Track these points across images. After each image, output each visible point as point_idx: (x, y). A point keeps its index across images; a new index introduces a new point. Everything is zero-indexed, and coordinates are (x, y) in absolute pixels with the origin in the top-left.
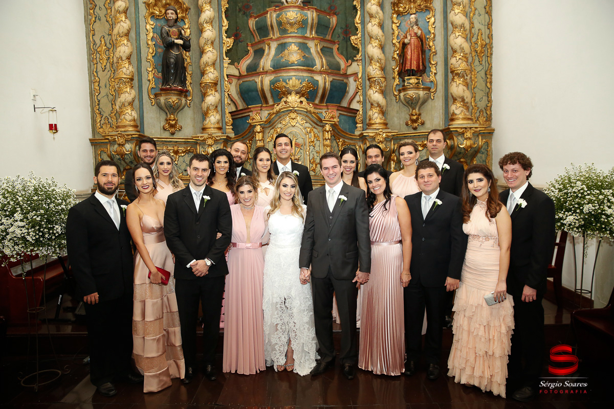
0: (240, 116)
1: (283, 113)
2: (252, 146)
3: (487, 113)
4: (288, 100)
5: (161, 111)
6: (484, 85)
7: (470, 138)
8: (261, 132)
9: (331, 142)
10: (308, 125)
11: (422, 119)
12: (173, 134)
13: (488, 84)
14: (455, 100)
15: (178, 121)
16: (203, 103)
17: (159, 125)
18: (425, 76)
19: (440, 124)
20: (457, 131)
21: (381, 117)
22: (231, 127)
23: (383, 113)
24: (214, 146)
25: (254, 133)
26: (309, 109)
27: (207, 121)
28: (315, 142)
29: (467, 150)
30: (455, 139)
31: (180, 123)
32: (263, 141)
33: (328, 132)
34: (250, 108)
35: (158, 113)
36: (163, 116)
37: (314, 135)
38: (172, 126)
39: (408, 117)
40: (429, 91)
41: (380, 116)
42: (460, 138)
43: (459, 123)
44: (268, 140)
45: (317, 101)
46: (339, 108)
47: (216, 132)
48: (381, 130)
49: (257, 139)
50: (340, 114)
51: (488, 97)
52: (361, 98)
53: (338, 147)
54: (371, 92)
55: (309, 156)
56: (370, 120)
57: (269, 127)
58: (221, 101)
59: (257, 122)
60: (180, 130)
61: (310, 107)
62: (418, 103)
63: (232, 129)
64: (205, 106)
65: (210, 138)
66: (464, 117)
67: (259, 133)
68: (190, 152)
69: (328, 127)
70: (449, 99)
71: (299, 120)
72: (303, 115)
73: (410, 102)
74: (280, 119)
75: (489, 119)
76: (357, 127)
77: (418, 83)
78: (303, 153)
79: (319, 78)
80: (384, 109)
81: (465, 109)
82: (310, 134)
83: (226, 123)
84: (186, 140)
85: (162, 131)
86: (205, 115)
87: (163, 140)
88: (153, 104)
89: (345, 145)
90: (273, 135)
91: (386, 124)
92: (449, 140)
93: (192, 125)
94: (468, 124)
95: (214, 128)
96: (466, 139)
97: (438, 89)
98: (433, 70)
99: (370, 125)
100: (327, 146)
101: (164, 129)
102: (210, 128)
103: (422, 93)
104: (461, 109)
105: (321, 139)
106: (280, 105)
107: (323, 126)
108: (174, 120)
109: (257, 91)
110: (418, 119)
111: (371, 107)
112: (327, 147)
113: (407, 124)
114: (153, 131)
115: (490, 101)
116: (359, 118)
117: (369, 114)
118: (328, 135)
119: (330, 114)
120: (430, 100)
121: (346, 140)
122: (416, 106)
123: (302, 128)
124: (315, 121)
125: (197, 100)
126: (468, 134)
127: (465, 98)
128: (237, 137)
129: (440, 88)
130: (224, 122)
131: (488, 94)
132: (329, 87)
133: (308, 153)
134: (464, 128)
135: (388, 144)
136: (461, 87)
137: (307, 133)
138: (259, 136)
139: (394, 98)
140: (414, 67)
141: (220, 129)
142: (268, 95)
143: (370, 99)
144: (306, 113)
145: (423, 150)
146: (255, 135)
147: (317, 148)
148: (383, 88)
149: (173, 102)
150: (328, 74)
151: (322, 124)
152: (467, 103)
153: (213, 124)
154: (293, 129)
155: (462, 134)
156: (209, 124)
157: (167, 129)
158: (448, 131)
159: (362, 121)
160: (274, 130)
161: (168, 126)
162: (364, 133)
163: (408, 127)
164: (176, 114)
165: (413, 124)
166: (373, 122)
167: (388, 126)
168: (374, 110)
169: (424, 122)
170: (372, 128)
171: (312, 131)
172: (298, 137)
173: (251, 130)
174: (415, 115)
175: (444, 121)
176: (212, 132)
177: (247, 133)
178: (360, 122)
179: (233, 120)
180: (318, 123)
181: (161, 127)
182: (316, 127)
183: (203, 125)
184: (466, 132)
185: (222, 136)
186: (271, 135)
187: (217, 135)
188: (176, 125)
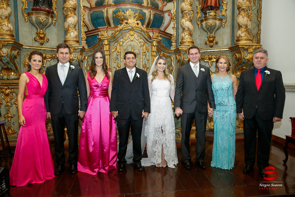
0: (91, 35)
1: (124, 31)
3: (257, 38)
4: (128, 22)
5: (33, 26)
6: (256, 18)
8: (108, 44)
9: (156, 54)
10: (141, 40)
11: (216, 40)
12: (42, 44)
13: (259, 19)
14: (240, 27)
15: (46, 35)
16: (65, 22)
17: (31, 37)
18: (219, 11)
19: (228, 44)
20: (243, 48)
22: (85, 42)
23: (191, 35)
24: (73, 53)
25: (103, 45)
26: (143, 29)
27: (68, 36)
28: (146, 53)
29: (249, 61)
30: (242, 53)
31: (48, 36)
33: (155, 46)
34: (99, 29)
35: (31, 28)
36: (35, 30)
37: (146, 48)
38: (41, 38)
39: (206, 39)
40: (222, 21)
41: (190, 37)
42: (245, 52)
43: (244, 42)
44: (113, 50)
46: (160, 32)
47: (74, 43)
49: (105, 50)
50: (160, 35)
51: (258, 27)
52: (175, 25)
54: (183, 20)
55: (143, 62)
56: (182, 39)
57: (114, 41)
58: (78, 22)
59: (105, 37)
60: (47, 42)
62: (214, 29)
63: (86, 43)
64: (66, 25)
66: (247, 38)
67: (106, 45)
68: (54, 58)
70: (235, 26)
71: (136, 37)
72: (139, 33)
74: (122, 36)
75: (259, 41)
76: (172, 45)
77: (216, 15)
78: (138, 60)
79: (146, 11)
80: (192, 33)
81: (248, 34)
82: (143, 47)
83: (82, 38)
84: (52, 49)
85: (34, 41)
86: (66, 31)
87: (34, 48)
88: (26, 21)
91: (193, 42)
92: (237, 53)
93: (56, 39)
94: (250, 43)
95: (73, 41)
96: (249, 53)
97: (227, 21)
98: (225, 7)
99: (182, 43)
100: (154, 56)
102: (70, 41)
103: (218, 22)
104: (245, 33)
105: (150, 51)
106: (122, 25)
107: (151, 42)
108: (43, 34)
109: (104, 18)
110: (213, 40)
111: (183, 31)
113: (206, 44)
114: (27, 41)
115: (259, 30)
116: (173, 39)
117: (182, 35)
118: (154, 49)
119: (156, 34)
120: (222, 28)
121: (165, 54)
122: (213, 31)
123: (138, 42)
124: (147, 38)
125: (60, 21)
126: (251, 50)
127: (248, 25)
128: (90, 49)
129: (229, 20)
130: (80, 37)
131: (258, 25)
133: (142, 60)
134: (248, 46)
136: (246, 18)
138: (106, 48)
139: (197, 26)
140: (213, 4)
141: (78, 42)
142: (111, 21)
143: (183, 25)
144: (140, 32)
146: (103, 47)
147: (147, 58)
148: (191, 18)
149: (42, 20)
150: (153, 9)
151: (151, 41)
152: (249, 29)
153: (73, 38)
154: (132, 43)
155: (247, 50)
156: (69, 37)
157: (37, 40)
158: (235, 48)
159: (176, 41)
160: (118, 43)
161: (38, 38)
162: (180, 48)
163: (207, 45)
164: (44, 29)
165: (210, 43)
166: (185, 41)
167: (194, 44)
168: (185, 33)
169: (218, 42)
170: (184, 45)
171: (144, 45)
172: (136, 48)
173: (101, 43)
174: (212, 37)
175: (231, 42)
176: (72, 43)
177: (97, 46)
178: (174, 41)
179: (87, 37)
180: (149, 40)
181: (33, 39)
182: (147, 42)
183: (65, 38)
184: (250, 48)
185: (79, 46)
186: (115, 47)
187: (76, 46)
188: (44, 38)
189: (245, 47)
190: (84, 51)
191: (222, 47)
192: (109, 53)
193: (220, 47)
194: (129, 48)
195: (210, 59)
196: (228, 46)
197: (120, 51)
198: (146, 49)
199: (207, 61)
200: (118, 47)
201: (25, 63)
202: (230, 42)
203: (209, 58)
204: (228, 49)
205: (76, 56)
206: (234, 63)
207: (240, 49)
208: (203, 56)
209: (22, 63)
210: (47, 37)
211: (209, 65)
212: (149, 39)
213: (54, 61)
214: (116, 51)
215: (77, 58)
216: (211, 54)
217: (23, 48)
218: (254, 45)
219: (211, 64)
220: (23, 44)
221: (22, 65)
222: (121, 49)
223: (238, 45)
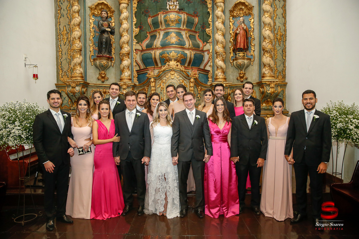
0: (142, 73)
1: (166, 72)
2: (149, 90)
3: (283, 74)
4: (170, 64)
5: (97, 69)
6: (281, 57)
7: (273, 88)
8: (154, 82)
9: (194, 89)
10: (181, 78)
11: (246, 76)
12: (103, 82)
13: (284, 57)
14: (265, 66)
16: (121, 65)
17: (96, 77)
18: (248, 52)
19: (256, 79)
20: (266, 83)
22: (137, 79)
23: (224, 72)
24: (127, 89)
25: (150, 82)
26: (182, 69)
27: (123, 75)
29: (272, 94)
30: (265, 88)
31: (107, 76)
32: (155, 87)
33: (192, 83)
34: (148, 68)
35: (95, 70)
36: (98, 72)
38: (103, 77)
39: (238, 75)
40: (250, 60)
41: (222, 74)
42: (268, 87)
43: (267, 79)
44: (158, 86)
45: (186, 65)
46: (200, 70)
47: (128, 81)
48: (222, 82)
49: (152, 86)
50: (199, 72)
51: (284, 65)
52: (212, 64)
53: (198, 91)
54: (217, 60)
56: (216, 76)
57: (159, 79)
58: (131, 64)
59: (152, 76)
60: (107, 80)
61: (183, 68)
62: (244, 67)
64: (122, 66)
65: (124, 84)
66: (270, 75)
69: (192, 80)
70: (261, 65)
71: (176, 76)
72: (178, 72)
73: (239, 67)
74: (165, 75)
75: (284, 77)
76: (209, 80)
77: (244, 56)
79: (187, 52)
80: (224, 70)
81: (271, 71)
83: (134, 76)
85: (97, 80)
86: (122, 71)
87: (97, 85)
88: (92, 65)
89: (202, 90)
90: (161, 84)
91: (225, 79)
92: (262, 88)
93: (114, 77)
94: (273, 79)
95: (127, 79)
96: (271, 88)
97: (255, 60)
98: (253, 49)
99: (216, 79)
101: (98, 79)
102: (124, 79)
103: (246, 62)
104: (268, 71)
105: (188, 87)
106: (165, 67)
107: (189, 79)
108: (104, 74)
109: (152, 59)
110: (243, 76)
111: (217, 69)
113: (237, 79)
114: (92, 80)
115: (285, 67)
116: (210, 75)
117: (216, 73)
118: (192, 85)
119: (193, 72)
120: (251, 66)
121: (202, 88)
122: (243, 69)
123: (177, 80)
124: (185, 76)
125: (117, 63)
126: (272, 85)
127: (271, 64)
128: (140, 85)
129: (257, 59)
130: (132, 75)
131: (284, 63)
132: (193, 57)
134: (270, 82)
136: (269, 59)
138: (153, 84)
139: (230, 64)
140: (242, 47)
141: (130, 80)
142: (158, 61)
143: (216, 64)
144: (180, 72)
146: (151, 84)
148: (224, 58)
149: (104, 64)
150: (193, 50)
151: (189, 78)
152: (272, 67)
153: (127, 77)
154: (172, 80)
155: (269, 85)
157: (100, 79)
158: (260, 83)
159: (212, 77)
160: (162, 81)
161: (100, 77)
163: (238, 81)
164: (105, 71)
168: (219, 71)
169: (247, 78)
170: (217, 81)
171: (183, 81)
173: (148, 80)
174: (242, 74)
176: (126, 81)
177: (146, 82)
179: (138, 75)
180: (187, 77)
182: (186, 79)
183: (121, 77)
185: (132, 84)
187: (129, 83)
188: (105, 77)
189: (267, 82)
190: (136, 87)
197: (163, 87)
200: (162, 84)
202: (258, 77)
204: (256, 84)
207: (263, 85)
214: (161, 87)
217: (90, 85)
220: (89, 83)
222: (164, 86)
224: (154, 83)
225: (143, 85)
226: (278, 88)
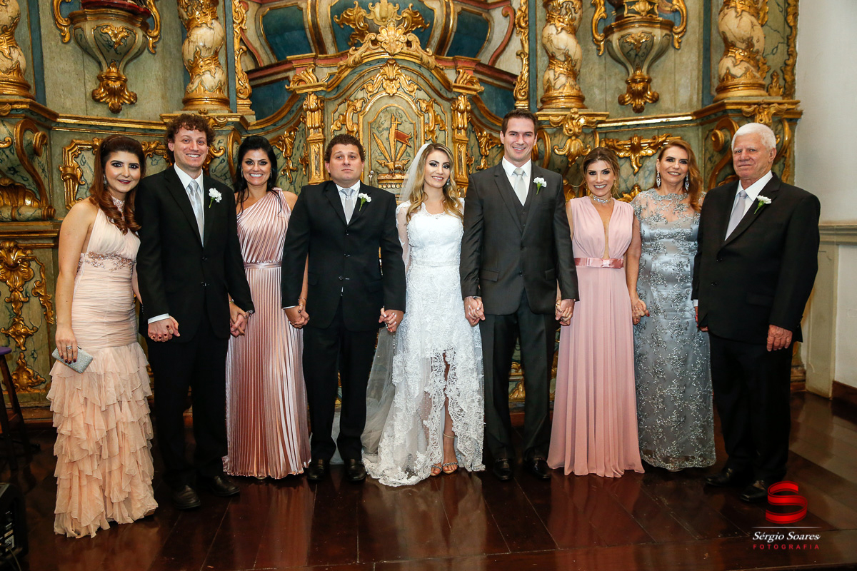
0: (268, 80)
1: (367, 68)
2: (297, 143)
3: (784, 79)
4: (380, 38)
5: (86, 57)
6: (782, 19)
8: (318, 109)
9: (468, 136)
10: (421, 95)
11: (653, 90)
12: (115, 111)
14: (729, 46)
15: (128, 83)
16: (186, 42)
17: (83, 89)
19: (691, 100)
20: (740, 111)
21: (573, 83)
22: (248, 102)
23: (574, 74)
25: (302, 112)
26: (425, 58)
27: (196, 84)
28: (437, 132)
31: (134, 87)
32: (323, 130)
33: (462, 113)
34: (290, 62)
35: (80, 62)
36: (93, 69)
37: (435, 117)
38: (113, 93)
39: (623, 86)
40: (671, 31)
41: (571, 81)
43: (738, 94)
44: (333, 127)
46: (479, 69)
47: (215, 107)
48: (576, 110)
49: (309, 125)
50: (479, 79)
51: (788, 46)
52: (526, 45)
53: (479, 147)
54: (551, 30)
56: (548, 90)
57: (336, 98)
58: (226, 41)
59: (309, 87)
61: (428, 56)
62: (648, 54)
63: (251, 107)
64: (189, 51)
66: (751, 81)
67: (312, 111)
68: (155, 153)
70: (714, 44)
71: (405, 85)
72: (413, 71)
73: (633, 53)
74: (362, 80)
75: (789, 91)
77: (651, 11)
79: (434, 5)
80: (577, 68)
81: (753, 66)
82: (426, 115)
83: (237, 92)
84: (147, 127)
85: (90, 103)
86: (189, 71)
87: (93, 123)
88: (67, 39)
89: (492, 143)
90: (345, 116)
91: (580, 99)
92: (720, 130)
93: (160, 95)
94: (761, 96)
95: (212, 99)
97: (688, 28)
99: (547, 100)
100: (461, 142)
101: (96, 100)
102: (201, 99)
103: (658, 34)
104: (746, 65)
105: (448, 128)
106: (362, 49)
107: (452, 101)
108: (118, 78)
109: (304, 29)
110: (645, 89)
111: (550, 63)
112: (461, 144)
113: (622, 102)
114: (68, 104)
115: (792, 54)
116: (520, 90)
117: (546, 77)
118: (462, 120)
120: (671, 52)
122: (643, 62)
123: (409, 100)
124: (438, 87)
125: (170, 38)
126: (763, 118)
127: (755, 41)
128: (264, 123)
129: (695, 24)
130: (231, 89)
131: (788, 39)
132: (455, 26)
135: (589, 139)
136: (747, 19)
137: (422, 112)
138: (313, 119)
139: (595, 47)
141: (225, 102)
142: (328, 39)
143: (548, 45)
144: (417, 69)
145: (653, 154)
146: (304, 117)
148: (576, 23)
149: (116, 35)
151: (449, 95)
152: (757, 52)
153: (209, 91)
154: (391, 102)
155: (750, 117)
156: (200, 89)
157: (102, 98)
158: (713, 112)
159: (528, 94)
160: (349, 105)
161: (103, 93)
162: (540, 115)
163: (624, 106)
164: (122, 66)
165: (634, 100)
166: (555, 95)
167: (585, 103)
168: (557, 69)
169: (658, 97)
170: (554, 106)
171: (431, 109)
172: (403, 119)
173: (295, 106)
174: (640, 82)
175: (701, 95)
176: (208, 108)
177: (284, 113)
178: (523, 96)
179: (252, 87)
181: (88, 94)
182: (439, 100)
183: (186, 92)
184: (760, 113)
185: (230, 117)
186: (341, 117)
187: (219, 114)
188: (123, 91)
189: (744, 108)
190: (246, 131)
191: (671, 112)
192: (321, 134)
193: (666, 111)
194: (383, 119)
195: (635, 149)
196: (691, 105)
197: (355, 129)
198: (436, 121)
199: (627, 155)
200: (349, 115)
201: (65, 168)
202: (698, 94)
203: (632, 144)
204: (690, 118)
205: (222, 145)
206: (710, 159)
207: (728, 116)
208: (613, 140)
209: (55, 171)
210: (130, 90)
211: (633, 168)
212: (443, 89)
213: (154, 163)
214: (344, 127)
215: (225, 152)
216: (637, 132)
217: (59, 123)
218: (773, 103)
219: (637, 166)
220: (57, 111)
221: (57, 177)
222: (358, 124)
223: (724, 105)
224: (317, 115)
225: (274, 125)
226: (783, 128)
